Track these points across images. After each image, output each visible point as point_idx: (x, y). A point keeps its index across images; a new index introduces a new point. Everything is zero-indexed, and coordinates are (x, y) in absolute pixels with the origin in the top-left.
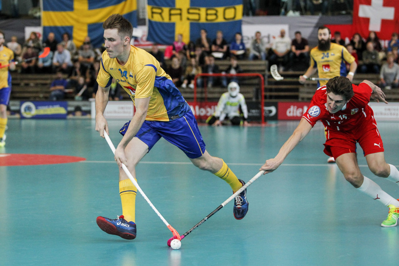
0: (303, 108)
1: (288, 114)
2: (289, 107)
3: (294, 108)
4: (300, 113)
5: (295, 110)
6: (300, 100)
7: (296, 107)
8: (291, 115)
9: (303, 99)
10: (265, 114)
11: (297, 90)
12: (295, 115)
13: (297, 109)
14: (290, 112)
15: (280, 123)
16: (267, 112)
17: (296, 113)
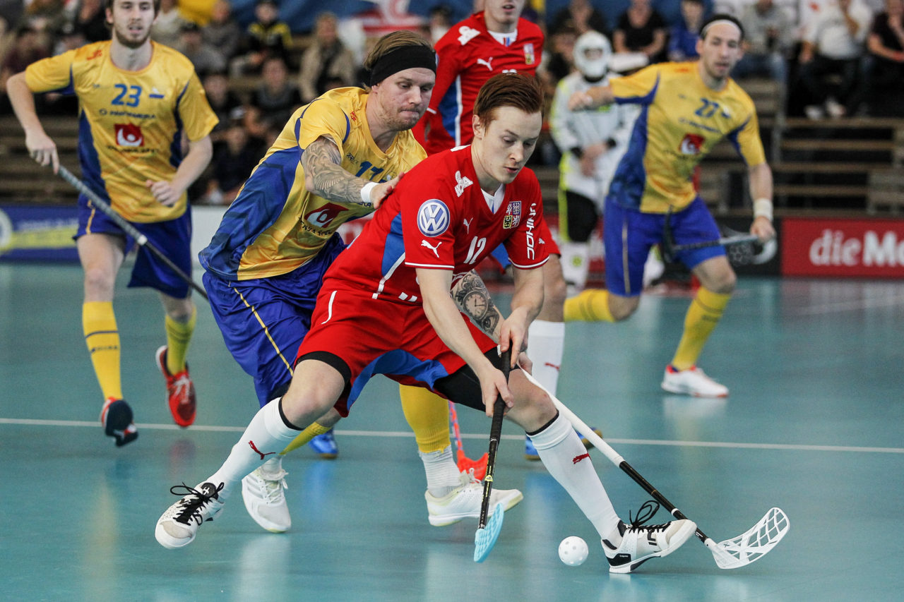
0: (862, 240)
1: (815, 258)
2: (819, 235)
3: (834, 238)
4: (852, 254)
5: (837, 246)
6: (871, 211)
7: (839, 236)
8: (825, 259)
9: (884, 208)
10: (738, 256)
11: (862, 180)
12: (836, 260)
13: (844, 241)
14: (820, 252)
15: (791, 288)
16: (748, 250)
17: (841, 254)
